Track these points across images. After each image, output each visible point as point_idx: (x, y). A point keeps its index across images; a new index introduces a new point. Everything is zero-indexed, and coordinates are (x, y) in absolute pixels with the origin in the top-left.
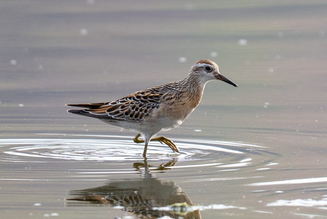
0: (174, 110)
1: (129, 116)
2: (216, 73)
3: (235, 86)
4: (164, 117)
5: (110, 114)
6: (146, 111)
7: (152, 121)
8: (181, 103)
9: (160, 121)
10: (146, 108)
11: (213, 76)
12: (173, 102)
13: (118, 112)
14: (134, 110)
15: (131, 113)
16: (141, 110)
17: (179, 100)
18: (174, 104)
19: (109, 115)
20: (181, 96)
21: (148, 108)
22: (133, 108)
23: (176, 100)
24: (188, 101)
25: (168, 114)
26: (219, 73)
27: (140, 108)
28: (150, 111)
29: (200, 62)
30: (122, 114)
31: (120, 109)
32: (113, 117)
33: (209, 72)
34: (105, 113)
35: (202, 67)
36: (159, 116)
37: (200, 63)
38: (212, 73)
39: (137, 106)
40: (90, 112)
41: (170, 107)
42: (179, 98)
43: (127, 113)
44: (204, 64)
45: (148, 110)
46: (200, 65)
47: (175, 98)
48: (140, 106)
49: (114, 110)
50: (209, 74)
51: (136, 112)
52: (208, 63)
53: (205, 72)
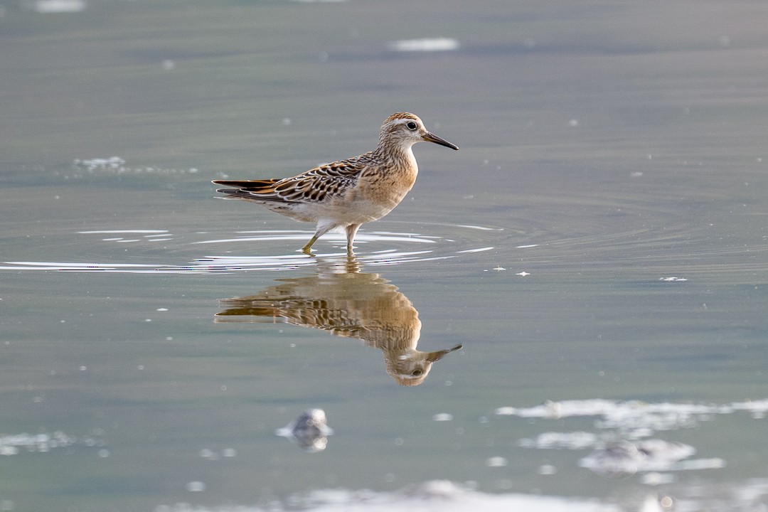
0: (378, 191)
1: (310, 197)
2: (422, 132)
3: (455, 149)
4: (362, 199)
5: (280, 193)
6: (336, 190)
7: (343, 204)
8: (388, 181)
9: (356, 204)
10: (336, 186)
11: (419, 136)
12: (377, 180)
13: (293, 191)
14: (319, 188)
15: (313, 192)
16: (329, 189)
17: (386, 178)
18: (378, 182)
19: (280, 196)
20: (387, 173)
21: (340, 185)
22: (317, 187)
23: (380, 176)
24: (399, 177)
25: (369, 195)
26: (427, 132)
27: (327, 186)
28: (343, 191)
29: (396, 117)
30: (300, 195)
31: (296, 186)
32: (285, 198)
33: (413, 131)
34: (273, 192)
35: (402, 124)
36: (354, 197)
37: (397, 119)
38: (418, 132)
39: (323, 182)
40: (251, 193)
41: (372, 186)
42: (384, 175)
43: (307, 194)
44: (405, 120)
45: (340, 188)
46: (398, 122)
47: (378, 175)
48: (328, 182)
49: (287, 187)
50: (413, 133)
51: (321, 191)
52: (411, 118)
53: (407, 132)
